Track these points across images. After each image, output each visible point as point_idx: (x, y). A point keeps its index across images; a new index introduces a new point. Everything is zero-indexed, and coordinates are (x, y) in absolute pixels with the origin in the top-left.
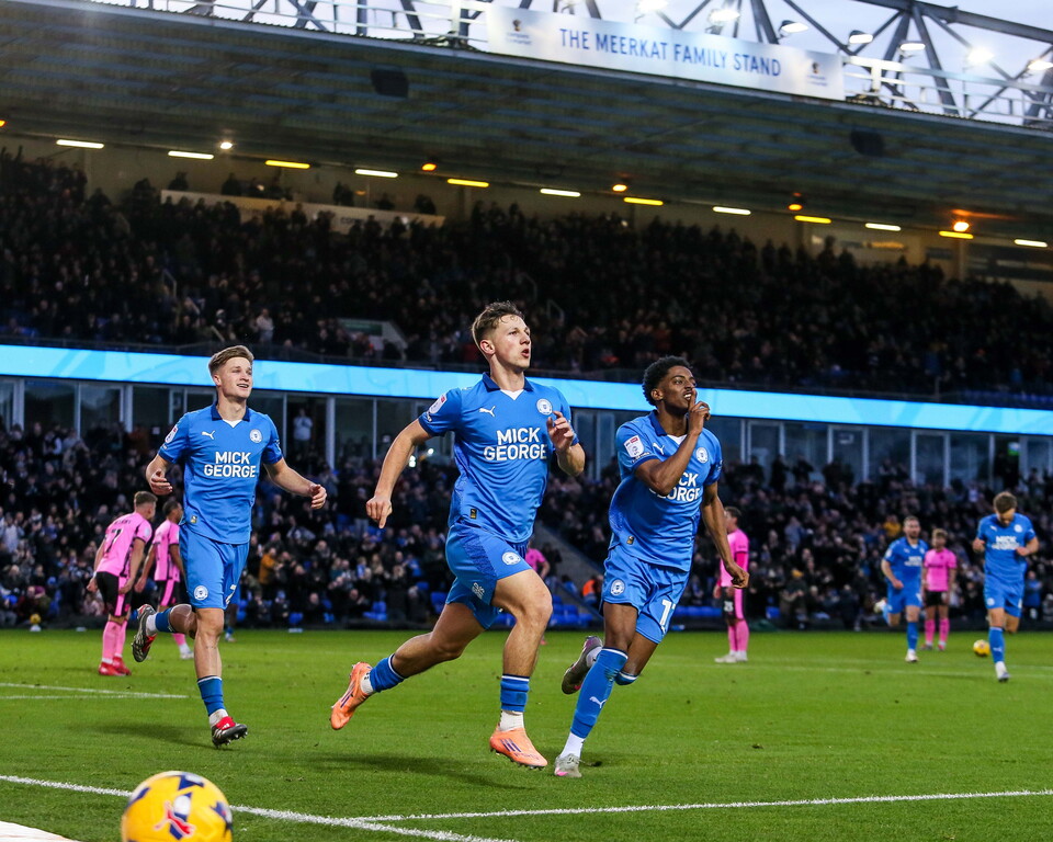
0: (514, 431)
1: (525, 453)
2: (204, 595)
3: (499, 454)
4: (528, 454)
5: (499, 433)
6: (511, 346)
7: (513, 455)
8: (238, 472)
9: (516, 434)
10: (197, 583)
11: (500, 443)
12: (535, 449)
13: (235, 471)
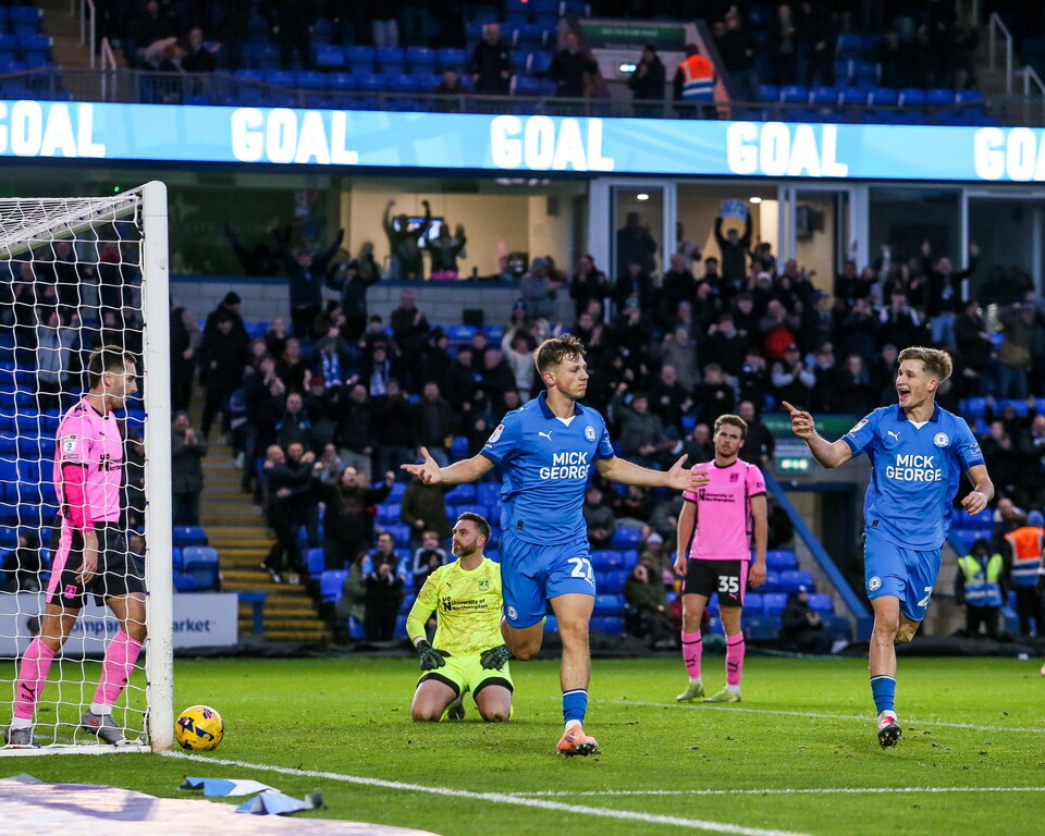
2: (878, 585)
5: (555, 455)
8: (920, 476)
10: (873, 574)
11: (554, 465)
13: (918, 475)
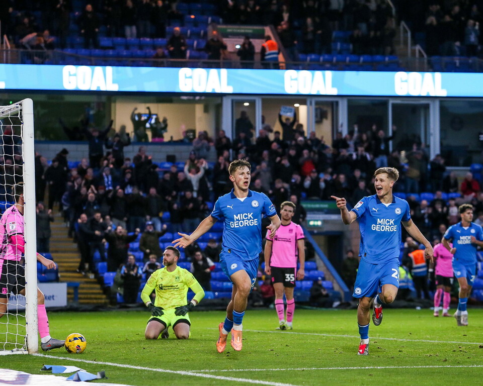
0: (241, 215)
1: (247, 223)
3: (236, 224)
4: (249, 223)
5: (235, 216)
6: (240, 179)
7: (241, 224)
9: (242, 216)
11: (235, 220)
12: (251, 221)
